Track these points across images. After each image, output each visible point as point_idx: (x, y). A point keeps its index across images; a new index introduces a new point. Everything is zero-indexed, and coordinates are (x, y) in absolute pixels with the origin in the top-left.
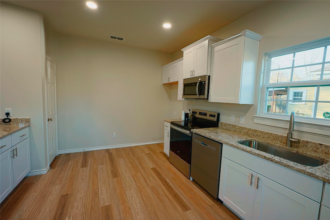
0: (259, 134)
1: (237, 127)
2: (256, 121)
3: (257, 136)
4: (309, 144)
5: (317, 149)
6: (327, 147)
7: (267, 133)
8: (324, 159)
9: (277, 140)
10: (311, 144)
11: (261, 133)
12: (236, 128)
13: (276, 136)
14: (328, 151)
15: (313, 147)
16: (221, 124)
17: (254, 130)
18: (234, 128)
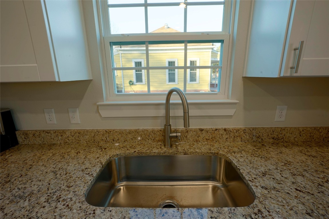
0: (115, 137)
1: (68, 134)
2: (104, 113)
3: (113, 140)
4: (189, 133)
5: (198, 137)
6: (207, 132)
7: (130, 132)
8: (217, 153)
9: (147, 139)
10: (191, 132)
11: (120, 133)
12: (65, 136)
13: (146, 132)
14: (209, 137)
15: (194, 136)
16: (23, 137)
17: (105, 132)
18: (60, 137)
